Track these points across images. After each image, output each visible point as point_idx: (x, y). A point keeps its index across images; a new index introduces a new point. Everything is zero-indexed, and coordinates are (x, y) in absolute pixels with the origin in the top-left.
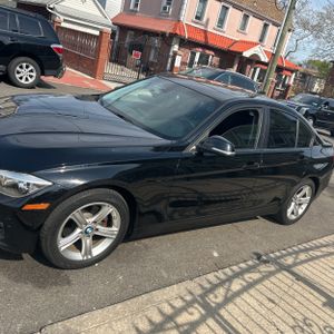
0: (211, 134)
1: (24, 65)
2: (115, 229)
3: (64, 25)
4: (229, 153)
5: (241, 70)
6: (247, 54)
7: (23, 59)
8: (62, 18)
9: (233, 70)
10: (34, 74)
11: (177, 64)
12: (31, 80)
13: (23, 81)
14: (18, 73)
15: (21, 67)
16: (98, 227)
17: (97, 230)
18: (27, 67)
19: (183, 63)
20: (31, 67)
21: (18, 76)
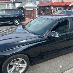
0: (52, 31)
1: (17, 20)
2: (25, 64)
3: (27, 10)
4: (58, 36)
5: (70, 9)
6: (70, 5)
7: (16, 19)
8: (26, 8)
9: (67, 10)
10: (19, 22)
11: (52, 12)
12: (19, 24)
13: (17, 24)
14: (16, 22)
15: (16, 21)
16: (20, 65)
17: (20, 66)
18: (17, 21)
19: (54, 11)
20: (18, 21)
21: (16, 23)
